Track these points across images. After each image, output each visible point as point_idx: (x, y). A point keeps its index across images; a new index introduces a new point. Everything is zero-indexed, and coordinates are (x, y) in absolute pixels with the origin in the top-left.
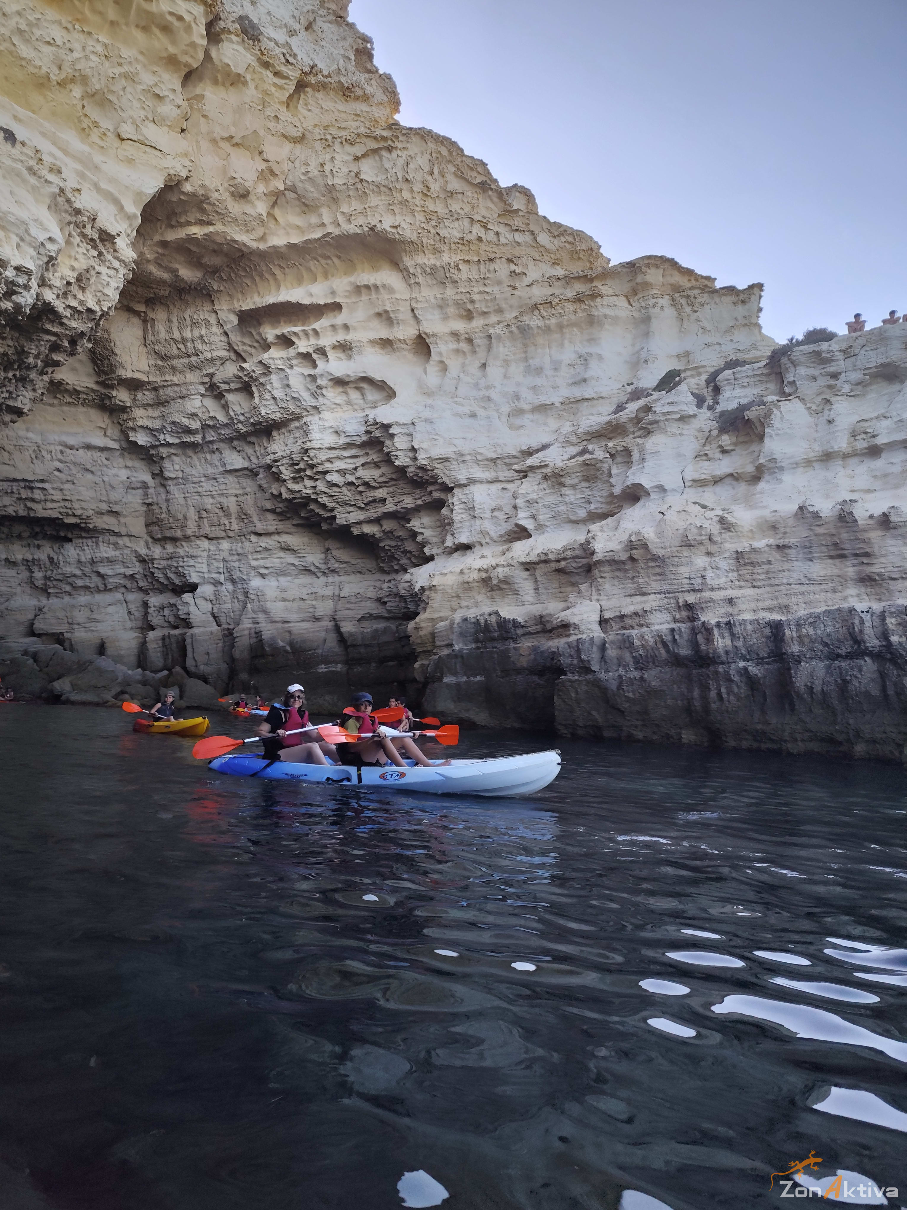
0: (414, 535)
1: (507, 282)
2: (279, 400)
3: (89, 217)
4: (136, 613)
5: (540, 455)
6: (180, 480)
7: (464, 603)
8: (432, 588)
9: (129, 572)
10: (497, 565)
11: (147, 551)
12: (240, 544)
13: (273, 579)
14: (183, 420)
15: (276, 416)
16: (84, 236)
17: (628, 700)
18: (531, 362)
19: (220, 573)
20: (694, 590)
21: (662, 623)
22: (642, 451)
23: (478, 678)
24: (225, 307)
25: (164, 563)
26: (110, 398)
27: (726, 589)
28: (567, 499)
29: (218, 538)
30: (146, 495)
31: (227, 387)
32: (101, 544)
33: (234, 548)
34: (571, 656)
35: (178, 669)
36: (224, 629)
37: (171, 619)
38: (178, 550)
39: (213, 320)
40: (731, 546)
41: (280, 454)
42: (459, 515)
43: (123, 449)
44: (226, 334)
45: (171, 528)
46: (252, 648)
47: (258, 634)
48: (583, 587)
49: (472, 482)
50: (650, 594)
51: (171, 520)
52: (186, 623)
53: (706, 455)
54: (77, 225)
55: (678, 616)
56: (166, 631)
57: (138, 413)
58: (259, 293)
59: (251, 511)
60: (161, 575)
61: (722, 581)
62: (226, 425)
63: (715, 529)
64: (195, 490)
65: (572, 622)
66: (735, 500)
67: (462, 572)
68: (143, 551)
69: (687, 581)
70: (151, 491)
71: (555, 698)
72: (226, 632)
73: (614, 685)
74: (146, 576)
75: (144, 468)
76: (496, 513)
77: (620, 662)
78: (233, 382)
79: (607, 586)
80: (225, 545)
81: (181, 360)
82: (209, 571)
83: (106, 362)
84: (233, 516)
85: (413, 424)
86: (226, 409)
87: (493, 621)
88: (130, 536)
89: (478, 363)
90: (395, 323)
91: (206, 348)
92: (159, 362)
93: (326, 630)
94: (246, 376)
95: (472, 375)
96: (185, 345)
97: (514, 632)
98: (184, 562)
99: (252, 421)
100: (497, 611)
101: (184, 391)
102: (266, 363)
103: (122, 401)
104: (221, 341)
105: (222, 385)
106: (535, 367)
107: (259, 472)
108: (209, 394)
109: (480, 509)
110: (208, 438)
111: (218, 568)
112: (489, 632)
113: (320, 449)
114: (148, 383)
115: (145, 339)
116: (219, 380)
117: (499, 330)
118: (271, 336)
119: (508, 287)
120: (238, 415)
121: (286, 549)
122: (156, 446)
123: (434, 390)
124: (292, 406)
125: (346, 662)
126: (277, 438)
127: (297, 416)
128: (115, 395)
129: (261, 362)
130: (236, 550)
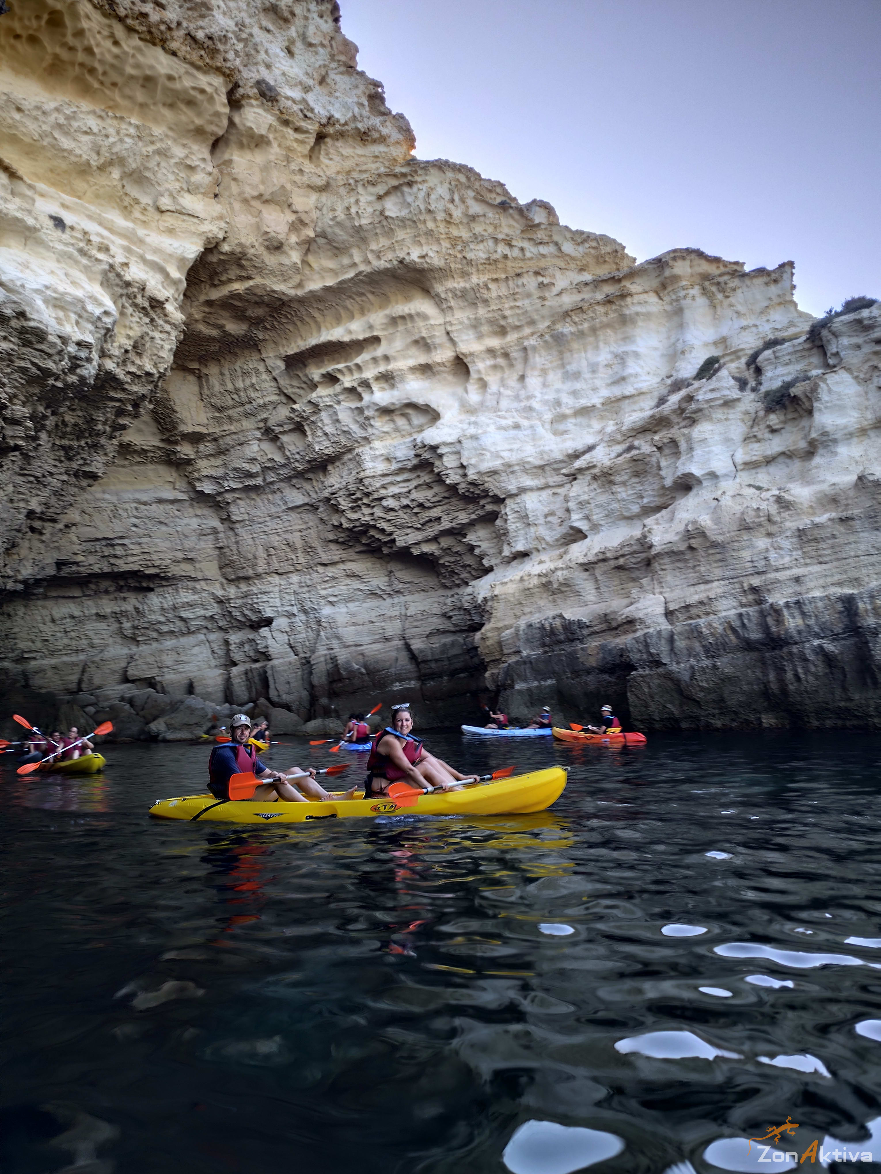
0: (471, 548)
1: (536, 293)
2: (331, 436)
3: (138, 288)
4: (219, 652)
5: (587, 457)
6: (247, 522)
7: (527, 610)
8: (494, 598)
9: (209, 614)
10: (556, 569)
11: (223, 592)
12: (308, 576)
13: (342, 605)
14: (244, 465)
15: (330, 451)
16: (135, 305)
17: (702, 689)
18: (568, 368)
19: (292, 605)
20: (758, 573)
21: (729, 610)
22: (689, 440)
23: (549, 682)
24: (271, 355)
25: (239, 602)
26: (175, 453)
27: (791, 568)
28: (619, 496)
29: (287, 573)
30: (217, 539)
31: (281, 429)
32: (180, 590)
33: (303, 580)
34: (640, 651)
35: (262, 700)
36: (302, 658)
37: (252, 654)
38: (251, 588)
39: (262, 368)
40: (792, 524)
41: (337, 486)
42: (513, 524)
43: (192, 499)
44: (275, 379)
45: (243, 568)
46: (329, 674)
47: (334, 659)
48: (644, 581)
49: (522, 490)
50: (712, 581)
51: (242, 560)
52: (266, 656)
53: (755, 436)
54: (128, 296)
55: (744, 600)
56: (248, 666)
57: (202, 464)
58: (301, 336)
59: (316, 543)
60: (238, 614)
61: (787, 560)
62: (284, 466)
63: (773, 509)
64: (262, 530)
65: (637, 617)
66: (791, 478)
67: (522, 580)
68: (220, 593)
69: (749, 565)
70: (221, 535)
71: (629, 694)
72: (304, 661)
73: (686, 677)
74: (224, 615)
75: (213, 515)
76: (549, 519)
77: (690, 652)
78: (286, 424)
79: (669, 578)
80: (295, 578)
81: (236, 410)
82: (282, 605)
83: (168, 420)
84: (299, 551)
85: (460, 442)
86: (282, 450)
87: (558, 624)
88: (206, 580)
89: (516, 376)
90: (433, 348)
91: (258, 395)
92: (216, 414)
93: (397, 650)
94: (298, 416)
95: (512, 388)
96: (238, 395)
97: (579, 632)
98: (258, 598)
99: (307, 458)
100: (561, 614)
101: (242, 438)
102: (315, 402)
103: (186, 454)
104: (272, 387)
105: (276, 428)
106: (572, 372)
107: (319, 506)
108: (265, 438)
109: (533, 516)
110: (268, 479)
111: (290, 601)
112: (555, 635)
113: (374, 476)
114: (208, 434)
115: (201, 394)
116: (273, 424)
117: (533, 341)
118: (317, 376)
119: (537, 298)
120: (294, 454)
121: (351, 576)
122: (221, 493)
123: (476, 407)
124: (343, 440)
125: (418, 678)
126: (332, 471)
127: (350, 449)
128: (179, 450)
129: (310, 402)
130: (305, 582)
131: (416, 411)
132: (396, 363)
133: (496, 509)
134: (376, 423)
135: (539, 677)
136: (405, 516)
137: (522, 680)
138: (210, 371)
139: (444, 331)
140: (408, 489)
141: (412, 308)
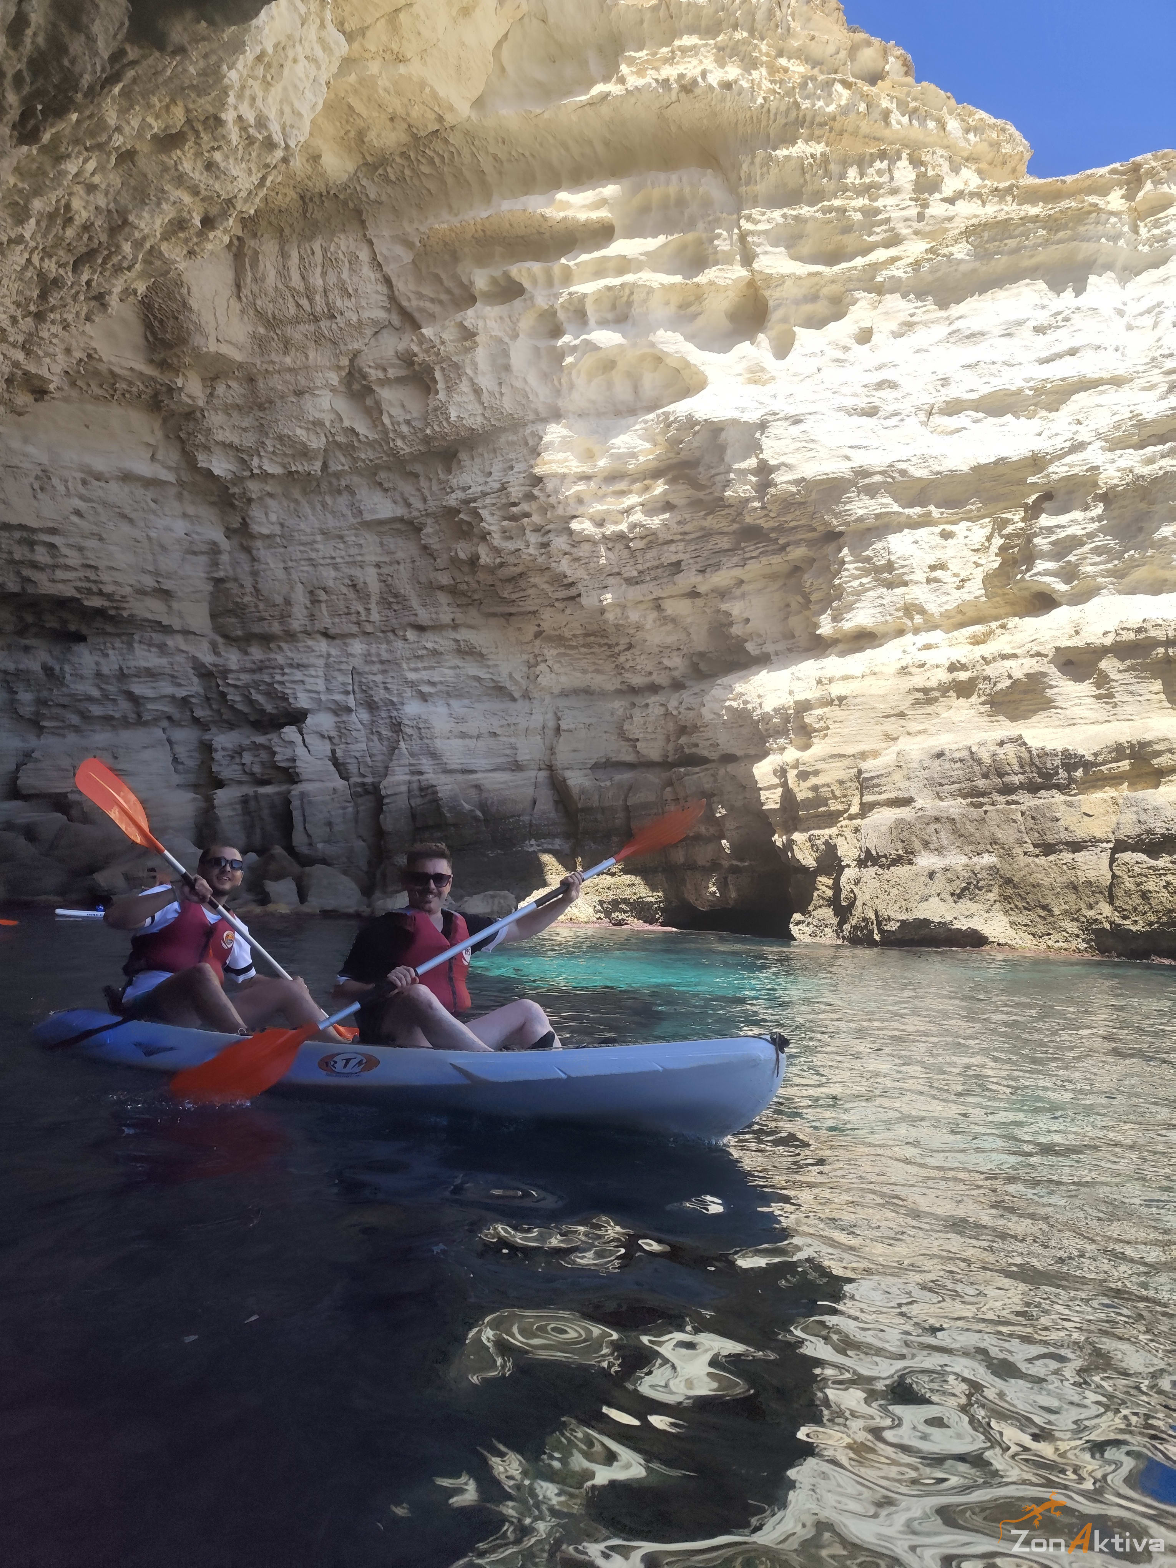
1: (909, 191)
2: (485, 395)
4: (189, 762)
5: (1073, 459)
6: (278, 540)
7: (914, 726)
8: (828, 702)
9: (181, 693)
10: (1001, 656)
11: (214, 657)
12: (384, 646)
13: (441, 702)
14: (299, 431)
15: (476, 421)
18: (958, 324)
19: (347, 693)
23: (987, 859)
25: (245, 678)
26: (170, 390)
29: (344, 636)
30: (215, 564)
31: (381, 375)
32: (136, 645)
33: (373, 651)
35: (278, 850)
36: (356, 785)
37: (257, 769)
38: (272, 656)
39: (364, 255)
41: (476, 489)
42: (852, 581)
43: (181, 483)
44: (388, 281)
45: (263, 619)
46: (413, 814)
47: (428, 791)
51: (261, 606)
52: (290, 776)
56: (248, 790)
57: (215, 419)
58: (450, 207)
59: (405, 587)
60: (238, 698)
62: (371, 444)
64: (305, 556)
67: (904, 671)
68: (208, 658)
70: (225, 558)
72: (359, 790)
74: (208, 699)
75: (214, 518)
76: (938, 574)
78: (393, 366)
80: (357, 647)
81: (303, 328)
82: (329, 690)
83: (171, 323)
84: (374, 599)
85: (763, 426)
86: (375, 415)
87: (1011, 755)
88: (186, 633)
89: (854, 329)
90: (711, 258)
91: (350, 305)
92: (262, 330)
93: (536, 785)
94: (427, 351)
95: (846, 349)
96: (311, 300)
97: (1062, 774)
98: (283, 674)
99: (428, 431)
100: (1021, 737)
101: (303, 382)
102: (470, 327)
103: (189, 397)
104: (377, 292)
105: (372, 371)
106: (968, 332)
107: (425, 525)
108: (342, 389)
109: (903, 567)
110: (334, 467)
111: (343, 684)
112: (1001, 775)
113: (564, 476)
114: (240, 366)
115: (238, 286)
116: (366, 362)
117: (898, 271)
118: (481, 280)
119: (911, 199)
120: (399, 424)
121: (466, 653)
122: (242, 479)
123: (774, 374)
124: (508, 405)
125: (567, 836)
126: (468, 463)
127: (516, 424)
128: (180, 385)
129: (461, 326)
130: (379, 655)
131: (655, 369)
132: (640, 275)
133: (811, 554)
134: (580, 381)
135: (967, 849)
136: (610, 554)
137: (931, 851)
138: (261, 244)
139: (736, 231)
140: (625, 506)
141: (684, 179)
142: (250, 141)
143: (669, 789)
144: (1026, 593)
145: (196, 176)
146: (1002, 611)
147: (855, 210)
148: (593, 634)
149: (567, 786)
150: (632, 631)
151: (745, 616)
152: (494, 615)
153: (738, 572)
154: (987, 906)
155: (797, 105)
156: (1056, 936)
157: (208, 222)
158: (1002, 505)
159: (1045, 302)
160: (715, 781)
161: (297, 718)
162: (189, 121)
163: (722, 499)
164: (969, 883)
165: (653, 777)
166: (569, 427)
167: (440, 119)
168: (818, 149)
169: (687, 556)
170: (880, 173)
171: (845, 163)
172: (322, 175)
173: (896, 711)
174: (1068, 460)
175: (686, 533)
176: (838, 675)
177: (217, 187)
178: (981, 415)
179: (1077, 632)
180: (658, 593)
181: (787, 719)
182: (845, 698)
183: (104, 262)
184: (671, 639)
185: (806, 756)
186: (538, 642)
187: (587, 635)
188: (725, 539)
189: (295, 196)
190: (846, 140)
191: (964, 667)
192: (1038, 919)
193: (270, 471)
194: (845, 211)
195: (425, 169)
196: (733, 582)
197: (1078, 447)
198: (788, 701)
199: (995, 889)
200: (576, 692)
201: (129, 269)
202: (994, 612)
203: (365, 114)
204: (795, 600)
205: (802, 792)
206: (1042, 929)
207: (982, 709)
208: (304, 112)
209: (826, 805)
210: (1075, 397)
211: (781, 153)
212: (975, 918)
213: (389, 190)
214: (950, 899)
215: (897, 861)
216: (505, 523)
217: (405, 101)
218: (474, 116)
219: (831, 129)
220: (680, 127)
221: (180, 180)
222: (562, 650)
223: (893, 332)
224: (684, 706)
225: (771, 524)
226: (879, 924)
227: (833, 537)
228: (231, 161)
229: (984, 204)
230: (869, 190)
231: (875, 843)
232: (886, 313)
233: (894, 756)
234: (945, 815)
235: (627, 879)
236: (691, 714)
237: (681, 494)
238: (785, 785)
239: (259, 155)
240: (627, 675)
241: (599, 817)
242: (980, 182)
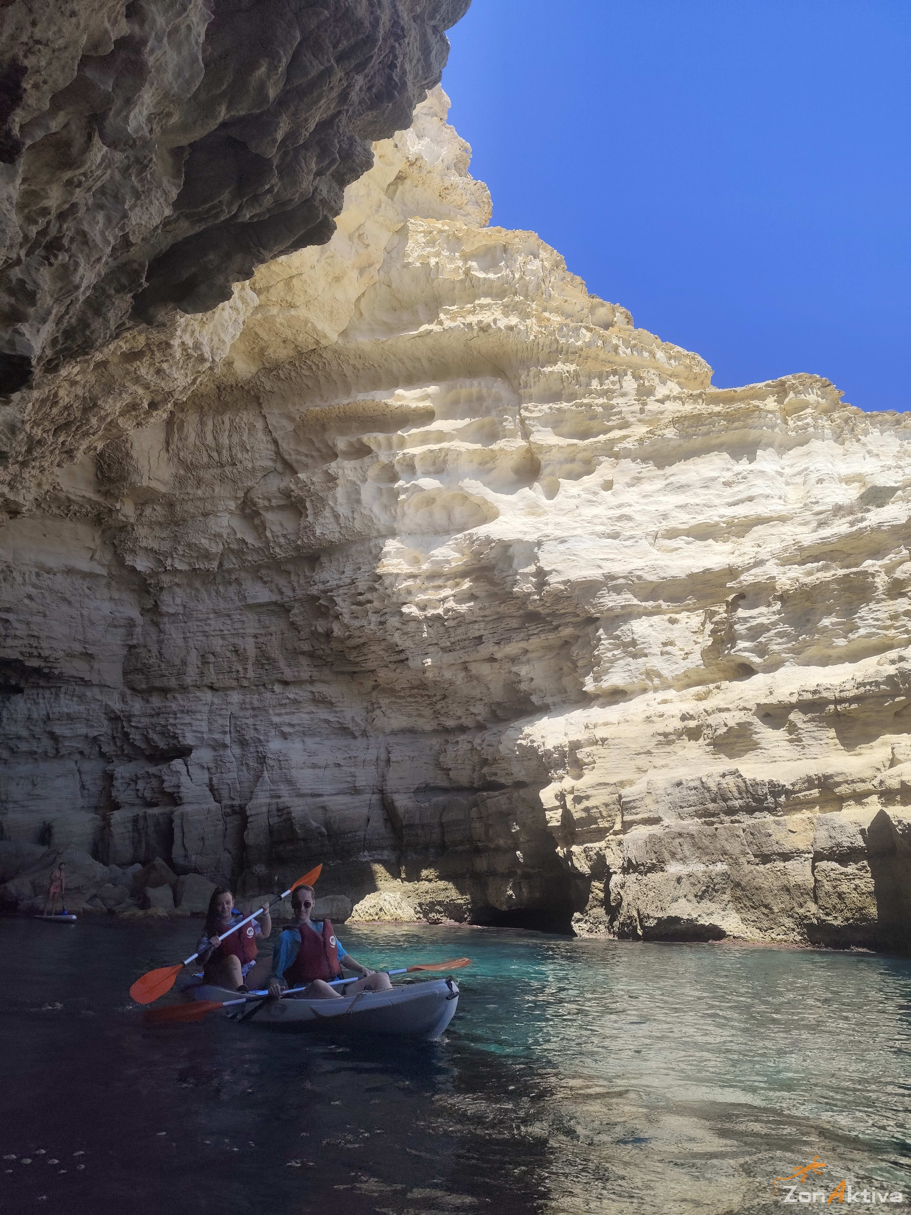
1: (634, 394)
2: (342, 519)
4: (94, 788)
5: (757, 572)
6: (181, 617)
7: (658, 762)
9: (94, 733)
10: (718, 710)
11: (122, 705)
12: (256, 696)
13: (298, 740)
14: (203, 541)
15: (335, 537)
18: (672, 479)
19: (225, 733)
23: (720, 867)
25: (145, 721)
26: (110, 511)
29: (225, 689)
30: (130, 635)
31: (266, 503)
32: (62, 696)
33: (247, 700)
35: (159, 861)
36: (227, 806)
37: (148, 794)
38: (168, 704)
39: (259, 425)
41: (332, 583)
42: (607, 652)
43: (111, 576)
45: (163, 676)
46: (271, 830)
47: (283, 812)
51: (163, 666)
52: (175, 799)
56: (139, 811)
57: (141, 531)
58: (322, 396)
59: (276, 653)
60: (138, 737)
62: (256, 550)
64: (200, 629)
67: (648, 720)
68: (117, 706)
70: (139, 630)
72: (228, 810)
74: (114, 738)
75: (133, 601)
76: (668, 648)
78: (276, 497)
80: (235, 697)
81: (212, 471)
82: (210, 731)
83: (116, 466)
84: (251, 661)
85: (539, 544)
86: (261, 530)
87: (732, 784)
88: (102, 686)
89: (600, 480)
90: (501, 433)
91: (247, 457)
92: (182, 472)
93: (370, 806)
94: (301, 489)
95: (595, 493)
96: (219, 453)
97: (770, 799)
98: (176, 719)
99: (299, 543)
100: (737, 770)
101: (209, 507)
102: (333, 474)
103: (124, 516)
104: (268, 449)
105: (260, 501)
106: (679, 485)
107: (293, 607)
108: (238, 512)
109: (643, 643)
110: (227, 565)
111: (222, 726)
112: (725, 800)
113: (398, 575)
114: (164, 495)
115: (168, 443)
116: (257, 495)
117: (628, 444)
118: (341, 444)
119: (635, 400)
120: (278, 537)
121: (320, 702)
122: (157, 574)
123: (547, 509)
124: (358, 525)
125: (394, 848)
126: (327, 565)
127: (362, 538)
128: (118, 508)
129: (326, 472)
130: (251, 703)
131: (463, 504)
132: (452, 443)
133: (577, 632)
134: (410, 511)
135: (705, 859)
136: (430, 630)
137: (677, 860)
138: (187, 416)
139: (518, 417)
140: (441, 596)
141: (483, 383)
142: (189, 357)
143: (474, 809)
144: (732, 664)
145: (149, 377)
146: (717, 676)
147: (597, 405)
148: (417, 687)
149: (394, 808)
150: (446, 686)
151: (530, 676)
152: (343, 673)
153: (523, 644)
154: (723, 905)
155: (558, 342)
156: (777, 930)
157: (153, 405)
158: (710, 601)
159: (729, 466)
160: (511, 803)
161: (184, 752)
162: (148, 345)
163: (511, 593)
164: (708, 887)
165: (463, 800)
166: (402, 542)
167: (317, 342)
168: (572, 367)
169: (487, 632)
170: (613, 383)
171: (590, 377)
172: (234, 374)
173: (645, 750)
174: (753, 571)
175: (485, 616)
176: (600, 722)
177: (163, 384)
178: (691, 539)
179: (771, 693)
180: (466, 658)
181: (563, 755)
182: (607, 739)
183: (77, 430)
184: (477, 693)
185: (579, 784)
186: (374, 694)
187: (412, 688)
188: (514, 621)
189: (213, 387)
190: (590, 364)
191: (692, 717)
192: (762, 916)
193: (179, 568)
194: (591, 406)
195: (306, 372)
196: (520, 651)
197: (759, 563)
198: (564, 741)
199: (728, 891)
200: (403, 731)
201: (93, 434)
202: (711, 677)
203: (266, 338)
204: (567, 666)
205: (577, 813)
206: (766, 924)
207: (708, 749)
208: (227, 340)
209: (596, 823)
210: (755, 529)
211: (548, 369)
212: (715, 916)
213: (280, 384)
214: (694, 900)
215: (652, 869)
216: (354, 607)
217: (294, 331)
218: (340, 342)
219: (580, 356)
220: (479, 352)
221: (137, 380)
222: (393, 699)
223: (627, 483)
224: (485, 743)
225: (547, 611)
226: (641, 921)
227: (592, 621)
228: (174, 369)
229: (683, 404)
230: (606, 393)
231: (635, 854)
232: (622, 471)
233: (645, 784)
234: (685, 831)
235: (442, 884)
236: (491, 749)
237: (481, 589)
238: (564, 806)
239: (194, 366)
240: (441, 719)
241: (420, 832)
242: (680, 390)
